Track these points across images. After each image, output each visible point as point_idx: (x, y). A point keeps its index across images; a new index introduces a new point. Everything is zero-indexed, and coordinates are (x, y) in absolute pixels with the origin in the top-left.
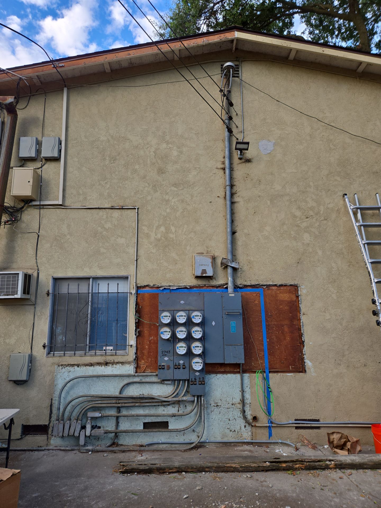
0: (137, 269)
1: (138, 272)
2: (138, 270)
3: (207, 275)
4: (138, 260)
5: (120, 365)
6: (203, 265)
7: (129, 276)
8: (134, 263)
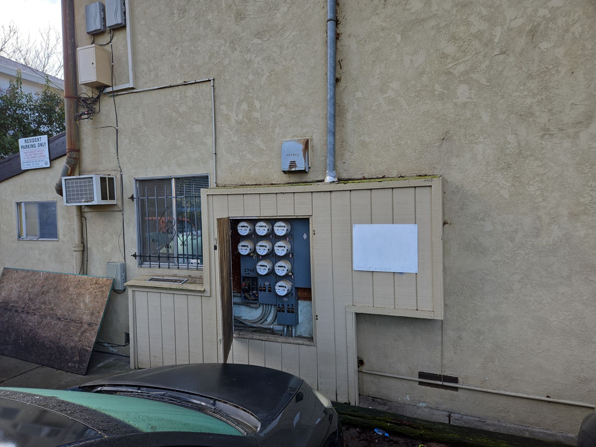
1: (218, 169)
2: (218, 166)
3: (297, 169)
4: (217, 154)
6: (291, 155)
7: (209, 175)
8: (213, 157)
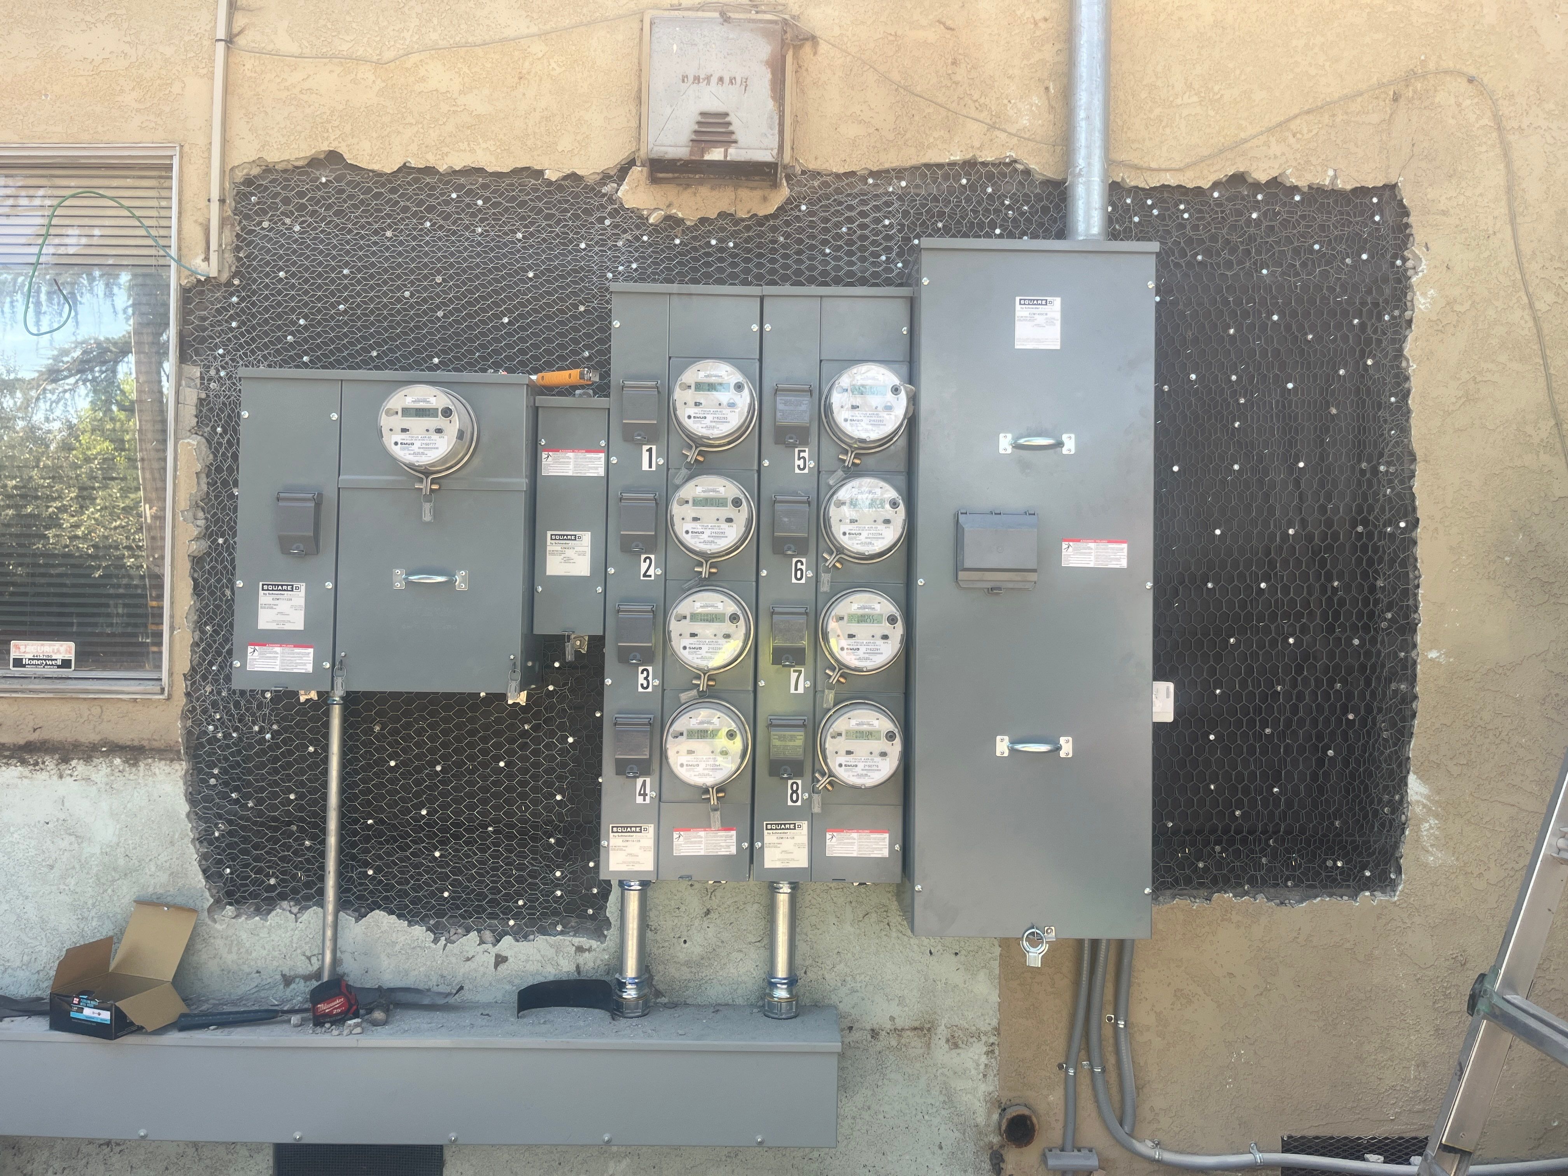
2: (237, 114)
3: (734, 154)
4: (240, 42)
5: (117, 761)
6: (708, 78)
7: (176, 152)
8: (212, 60)
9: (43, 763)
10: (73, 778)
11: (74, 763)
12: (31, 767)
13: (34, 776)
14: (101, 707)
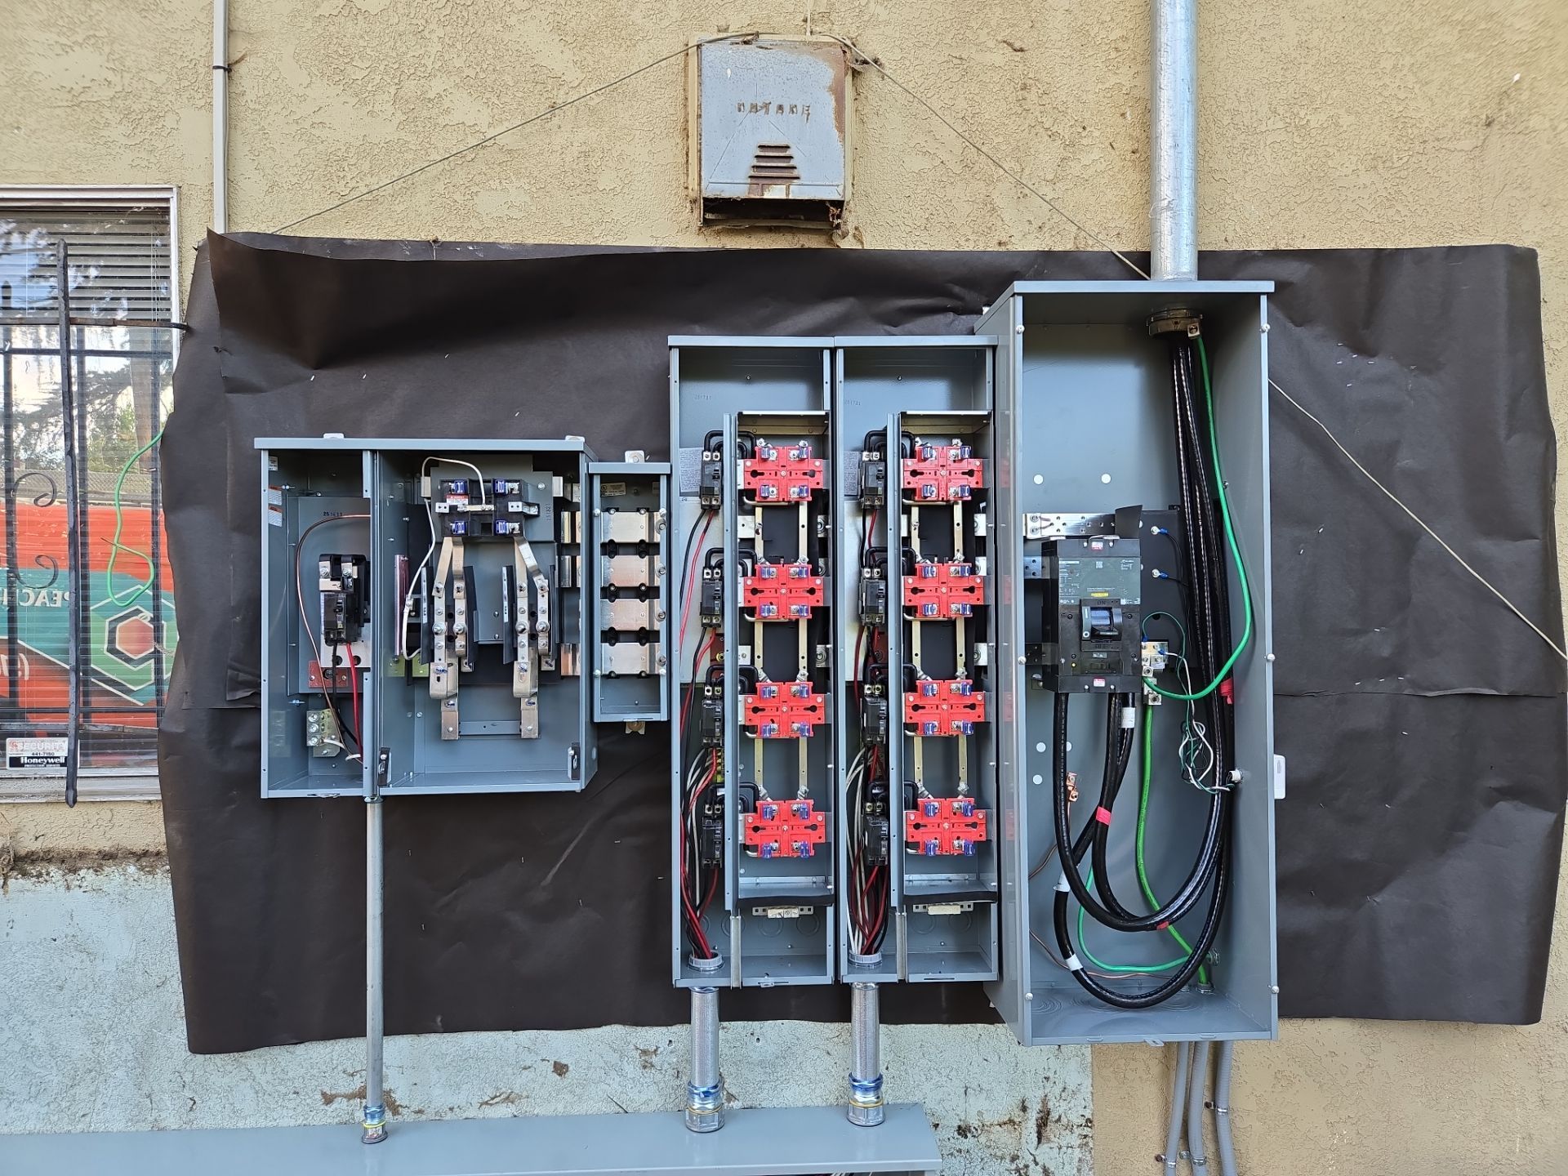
0: (238, 138)
1: (245, 165)
2: (241, 150)
3: (797, 192)
4: (241, 70)
5: (132, 869)
6: (766, 106)
7: (173, 196)
8: (209, 88)
9: (48, 874)
10: (82, 890)
11: (82, 873)
12: (34, 879)
13: (38, 888)
14: (111, 810)
